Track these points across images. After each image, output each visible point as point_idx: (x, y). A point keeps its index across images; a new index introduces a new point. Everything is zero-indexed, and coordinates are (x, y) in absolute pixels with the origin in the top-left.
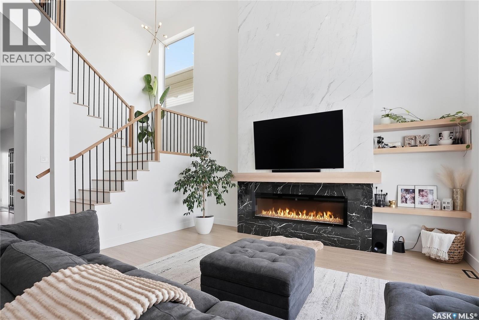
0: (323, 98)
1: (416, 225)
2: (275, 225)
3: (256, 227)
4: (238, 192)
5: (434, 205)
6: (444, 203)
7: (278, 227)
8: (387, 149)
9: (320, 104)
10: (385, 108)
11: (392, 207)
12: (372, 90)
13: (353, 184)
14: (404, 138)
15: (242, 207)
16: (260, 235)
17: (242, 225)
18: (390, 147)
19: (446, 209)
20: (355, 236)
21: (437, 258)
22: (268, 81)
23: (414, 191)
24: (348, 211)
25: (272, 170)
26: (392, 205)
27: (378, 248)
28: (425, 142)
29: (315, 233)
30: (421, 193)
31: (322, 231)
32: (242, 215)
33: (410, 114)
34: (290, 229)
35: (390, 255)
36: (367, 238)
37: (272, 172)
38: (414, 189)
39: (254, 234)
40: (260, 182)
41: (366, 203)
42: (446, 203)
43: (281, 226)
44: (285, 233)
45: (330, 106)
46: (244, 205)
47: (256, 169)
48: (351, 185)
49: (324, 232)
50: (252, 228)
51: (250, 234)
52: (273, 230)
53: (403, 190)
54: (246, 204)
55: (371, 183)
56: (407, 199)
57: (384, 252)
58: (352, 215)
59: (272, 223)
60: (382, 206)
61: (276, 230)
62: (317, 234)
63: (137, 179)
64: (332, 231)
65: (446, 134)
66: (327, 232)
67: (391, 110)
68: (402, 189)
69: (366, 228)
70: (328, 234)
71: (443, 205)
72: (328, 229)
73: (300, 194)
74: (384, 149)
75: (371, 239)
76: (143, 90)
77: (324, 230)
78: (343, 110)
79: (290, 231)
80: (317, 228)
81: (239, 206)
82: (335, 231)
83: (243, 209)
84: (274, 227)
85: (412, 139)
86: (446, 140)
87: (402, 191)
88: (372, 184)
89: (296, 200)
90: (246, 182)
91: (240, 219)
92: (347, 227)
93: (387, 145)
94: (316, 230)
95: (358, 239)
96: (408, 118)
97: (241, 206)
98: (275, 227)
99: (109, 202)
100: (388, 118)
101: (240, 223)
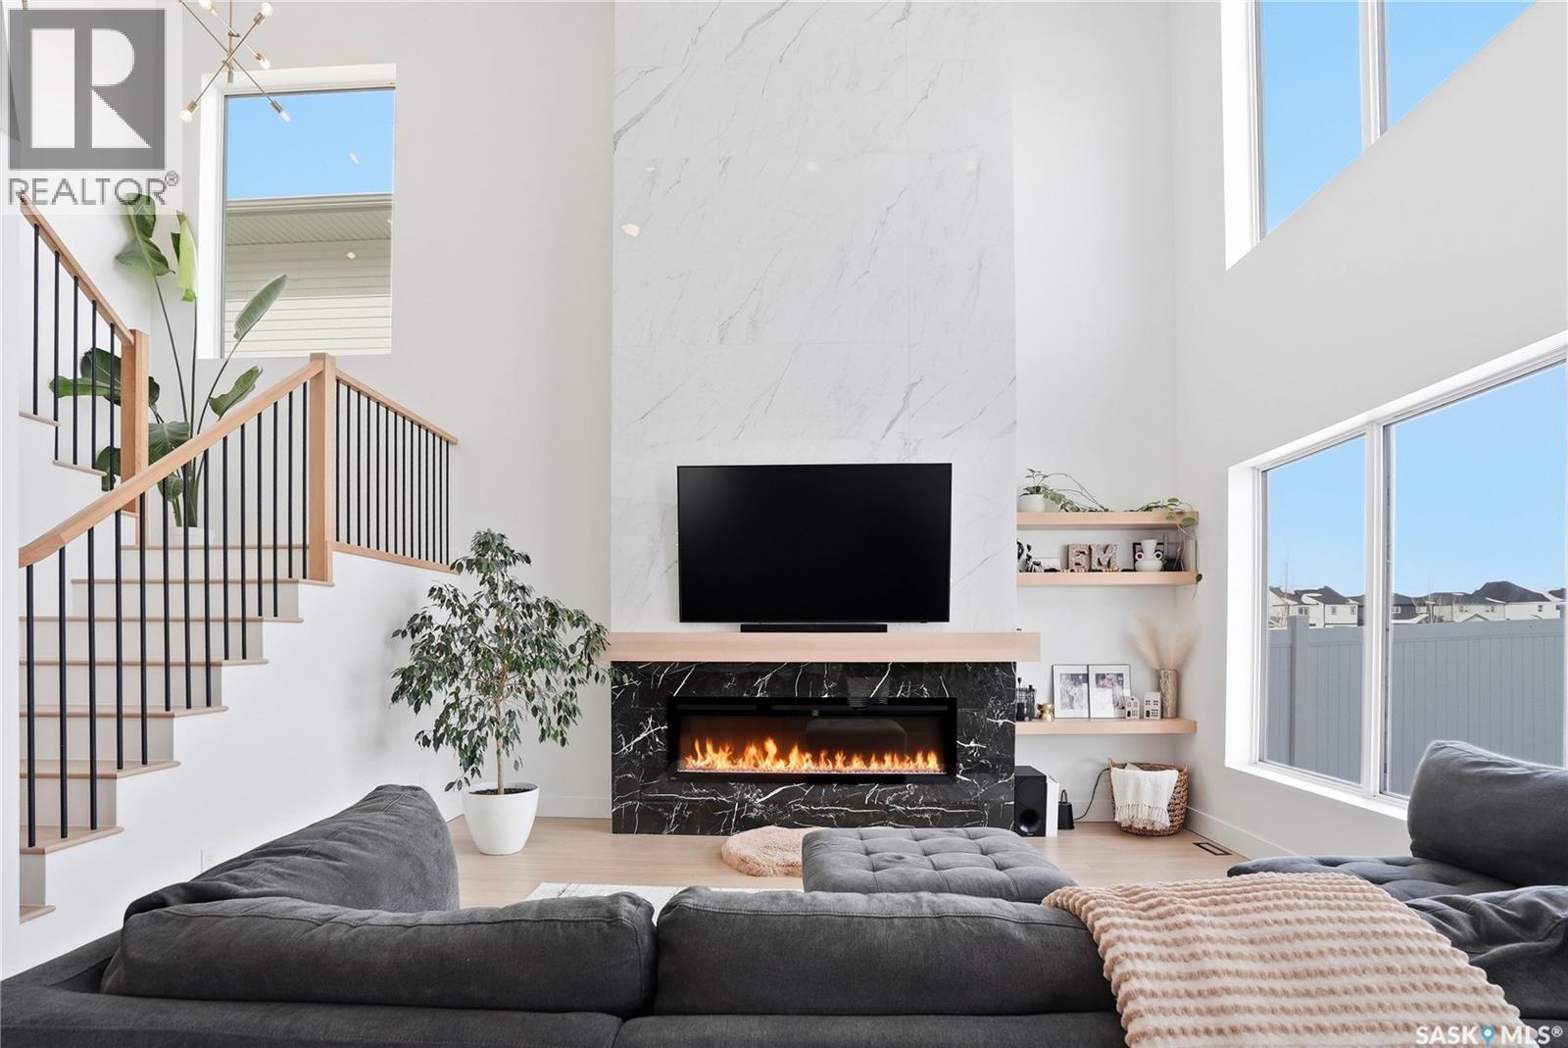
0: (893, 421)
1: (1090, 760)
2: (749, 796)
3: (682, 807)
4: (613, 696)
5: (1127, 709)
6: (1148, 702)
7: (759, 800)
8: (1038, 576)
9: (883, 437)
10: (1032, 471)
11: (1046, 719)
12: (1015, 423)
13: (969, 663)
14: (1067, 549)
15: (629, 748)
16: (696, 834)
17: (630, 810)
18: (1046, 571)
19: (1151, 717)
20: (976, 801)
21: (1149, 828)
22: (722, 339)
23: (1086, 677)
24: (958, 737)
25: (740, 624)
26: (1044, 715)
27: (1029, 824)
28: (1109, 563)
29: (871, 805)
30: (1101, 683)
31: (891, 798)
32: (630, 775)
33: (1084, 493)
34: (797, 803)
35: (1051, 838)
36: (1003, 802)
37: (742, 631)
38: (1085, 672)
39: (675, 833)
40: (693, 663)
41: (1001, 712)
42: (1152, 703)
43: (768, 797)
44: (781, 815)
45: (912, 447)
46: (638, 739)
47: (681, 621)
48: (966, 668)
49: (897, 801)
50: (666, 814)
51: (660, 833)
52: (740, 812)
53: (1064, 677)
54: (643, 735)
55: (1013, 661)
56: (1073, 698)
57: (1041, 833)
58: (966, 746)
59: (738, 791)
60: (1027, 718)
61: (750, 809)
62: (878, 806)
63: (265, 657)
64: (916, 796)
65: (1150, 545)
66: (904, 799)
67: (1045, 477)
68: (1061, 675)
69: (1001, 777)
70: (905, 803)
71: (1146, 708)
72: (906, 789)
73: (826, 696)
74: (1033, 573)
75: (1013, 803)
76: (117, 258)
77: (895, 794)
78: (953, 466)
79: (795, 807)
80: (875, 792)
81: (616, 746)
82: (925, 796)
83: (632, 755)
84: (743, 802)
85: (1084, 553)
86: (1150, 561)
87: (1061, 678)
88: (1015, 663)
89: (815, 713)
90: (640, 663)
91: (620, 789)
92: (955, 780)
93: (1038, 565)
94: (873, 797)
95: (983, 808)
96: (1080, 501)
97: (624, 743)
98: (747, 801)
99: (168, 761)
100: (1040, 497)
101: (621, 801)
